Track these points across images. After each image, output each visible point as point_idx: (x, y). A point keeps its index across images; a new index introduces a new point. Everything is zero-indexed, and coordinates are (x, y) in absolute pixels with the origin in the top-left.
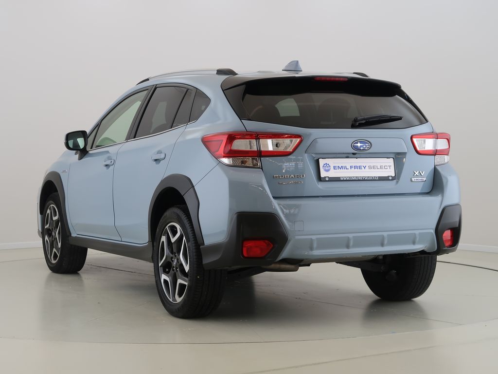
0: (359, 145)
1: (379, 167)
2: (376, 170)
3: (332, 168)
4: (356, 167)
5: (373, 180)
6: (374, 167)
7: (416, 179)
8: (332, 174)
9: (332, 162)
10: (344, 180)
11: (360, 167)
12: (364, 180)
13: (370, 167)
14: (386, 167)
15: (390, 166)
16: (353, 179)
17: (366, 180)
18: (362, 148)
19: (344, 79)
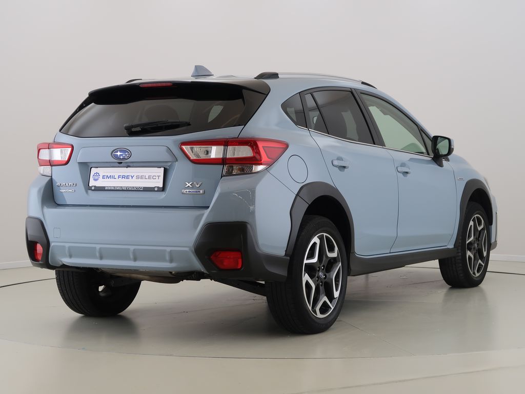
0: (119, 153)
1: (147, 177)
2: (144, 180)
3: (101, 177)
4: (123, 177)
5: (137, 190)
6: (142, 177)
7: (188, 190)
8: (100, 183)
9: (102, 171)
10: (108, 190)
11: (127, 177)
12: (127, 190)
13: (138, 177)
14: (154, 177)
15: (159, 176)
16: (117, 189)
17: (130, 190)
18: (122, 157)
19: (169, 84)
